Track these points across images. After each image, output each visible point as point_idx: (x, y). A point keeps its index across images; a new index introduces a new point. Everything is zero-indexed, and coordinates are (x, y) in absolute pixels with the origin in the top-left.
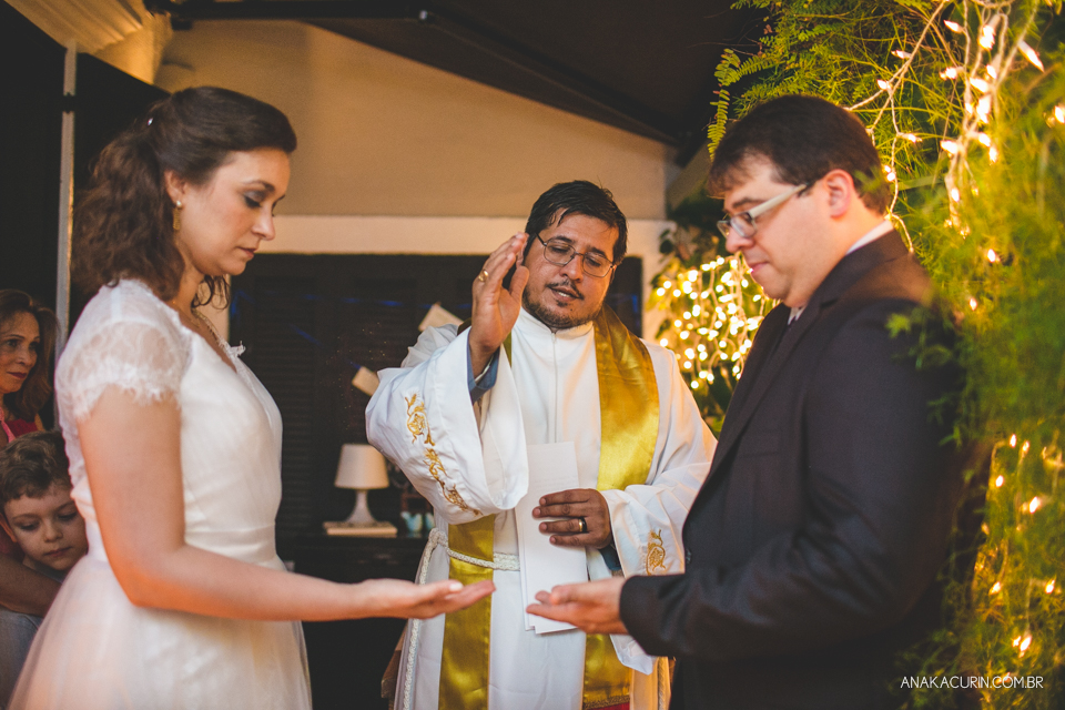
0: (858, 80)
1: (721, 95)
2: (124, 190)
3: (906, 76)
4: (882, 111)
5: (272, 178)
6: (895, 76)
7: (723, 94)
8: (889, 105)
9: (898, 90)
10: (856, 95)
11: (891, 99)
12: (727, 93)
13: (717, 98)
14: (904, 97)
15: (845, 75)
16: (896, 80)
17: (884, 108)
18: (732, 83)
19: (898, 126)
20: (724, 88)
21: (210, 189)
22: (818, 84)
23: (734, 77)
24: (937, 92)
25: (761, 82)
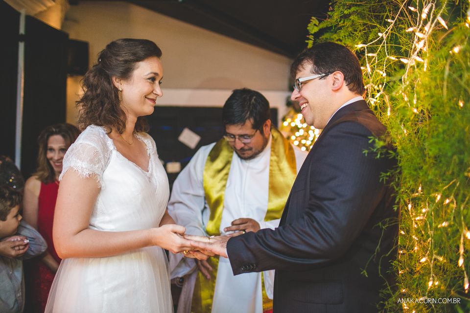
0: (371, 32)
1: (310, 38)
2: (96, 90)
3: (392, 30)
4: (381, 46)
5: (156, 70)
6: (387, 30)
7: (311, 37)
8: (384, 44)
9: (388, 37)
10: (370, 38)
11: (385, 41)
12: (313, 37)
13: (309, 39)
14: (391, 40)
15: (364, 29)
16: (387, 32)
17: (382, 45)
18: (315, 33)
19: (388, 53)
20: (312, 34)
21: (132, 81)
22: (353, 34)
23: (316, 29)
24: (405, 38)
25: (328, 32)
